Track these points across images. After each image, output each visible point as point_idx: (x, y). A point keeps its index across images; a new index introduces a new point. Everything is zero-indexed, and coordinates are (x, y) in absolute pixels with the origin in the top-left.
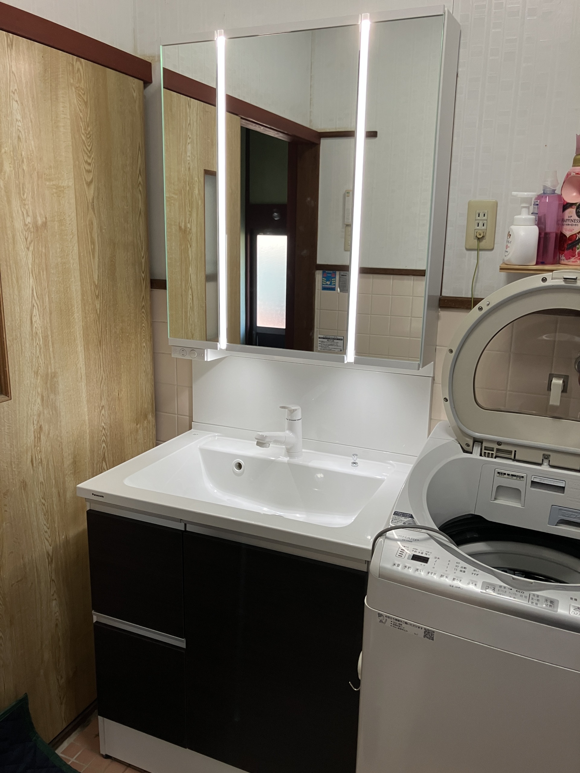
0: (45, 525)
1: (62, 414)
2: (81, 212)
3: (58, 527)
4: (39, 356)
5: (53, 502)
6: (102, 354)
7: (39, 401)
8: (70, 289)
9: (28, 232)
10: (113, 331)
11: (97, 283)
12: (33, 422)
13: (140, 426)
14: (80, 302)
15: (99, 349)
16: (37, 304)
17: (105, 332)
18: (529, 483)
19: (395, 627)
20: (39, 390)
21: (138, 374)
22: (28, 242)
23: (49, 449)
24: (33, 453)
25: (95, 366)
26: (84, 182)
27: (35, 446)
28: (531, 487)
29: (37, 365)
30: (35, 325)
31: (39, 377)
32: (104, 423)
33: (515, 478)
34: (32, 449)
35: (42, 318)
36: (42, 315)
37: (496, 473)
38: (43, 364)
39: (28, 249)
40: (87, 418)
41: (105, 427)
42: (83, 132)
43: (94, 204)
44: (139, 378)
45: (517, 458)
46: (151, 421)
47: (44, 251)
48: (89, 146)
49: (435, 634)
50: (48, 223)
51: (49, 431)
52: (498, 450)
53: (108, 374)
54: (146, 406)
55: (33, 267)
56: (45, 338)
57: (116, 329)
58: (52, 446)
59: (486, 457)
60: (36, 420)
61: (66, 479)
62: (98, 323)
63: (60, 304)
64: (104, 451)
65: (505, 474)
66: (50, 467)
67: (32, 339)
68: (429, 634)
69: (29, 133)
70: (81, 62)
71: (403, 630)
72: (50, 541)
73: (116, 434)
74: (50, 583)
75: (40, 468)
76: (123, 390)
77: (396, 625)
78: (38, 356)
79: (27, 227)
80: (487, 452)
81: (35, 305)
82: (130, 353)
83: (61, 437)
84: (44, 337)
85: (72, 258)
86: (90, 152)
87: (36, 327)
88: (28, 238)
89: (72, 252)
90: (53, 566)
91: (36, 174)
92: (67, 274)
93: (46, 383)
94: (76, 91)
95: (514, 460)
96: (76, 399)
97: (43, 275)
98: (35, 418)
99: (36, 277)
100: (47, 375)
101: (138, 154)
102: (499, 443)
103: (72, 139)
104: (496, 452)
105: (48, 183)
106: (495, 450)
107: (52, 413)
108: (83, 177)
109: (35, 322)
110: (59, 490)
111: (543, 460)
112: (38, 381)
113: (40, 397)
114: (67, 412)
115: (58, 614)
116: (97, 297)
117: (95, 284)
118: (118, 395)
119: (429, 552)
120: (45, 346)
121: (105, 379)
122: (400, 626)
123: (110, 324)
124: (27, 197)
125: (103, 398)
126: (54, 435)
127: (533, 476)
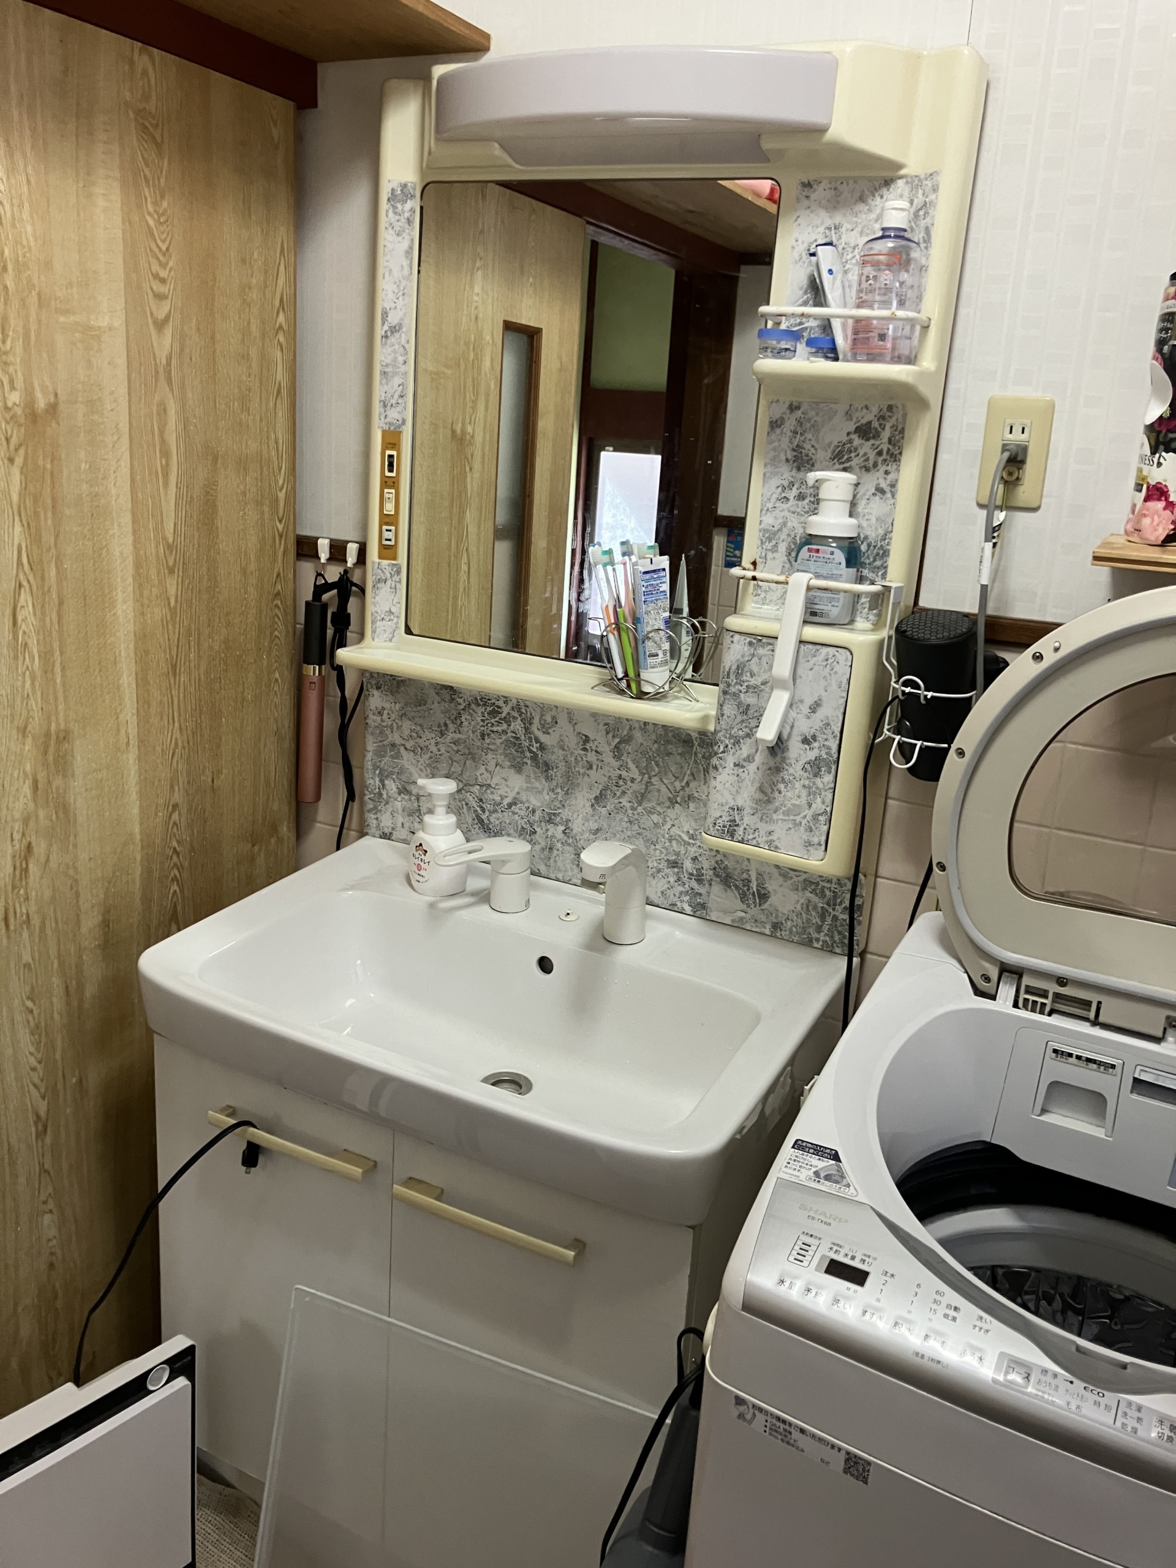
0: (31, 1054)
1: (80, 819)
2: (140, 387)
3: (62, 1059)
4: (30, 695)
5: (52, 1007)
6: (179, 693)
7: (27, 789)
8: (108, 551)
9: (11, 424)
10: (206, 645)
11: (171, 540)
12: (12, 835)
13: (260, 850)
14: (130, 580)
15: (172, 681)
16: (29, 582)
17: (187, 647)
18: (1128, 1083)
19: (775, 1437)
20: (28, 768)
21: (260, 740)
22: (12, 447)
23: (48, 893)
24: (10, 901)
25: (161, 719)
26: (150, 320)
27: (14, 887)
28: (1132, 1092)
29: (25, 713)
30: (24, 627)
31: (29, 740)
32: (178, 842)
33: (1095, 1066)
34: (6, 891)
35: (38, 613)
36: (39, 606)
37: (1049, 1052)
38: (38, 712)
39: (11, 460)
40: (137, 830)
41: (178, 849)
42: (151, 209)
43: (170, 370)
44: (262, 746)
45: (1101, 1019)
46: (286, 838)
47: (49, 466)
48: (163, 241)
49: (871, 1469)
50: (62, 407)
51: (49, 856)
52: (1057, 996)
53: (191, 736)
54: (275, 807)
55: (22, 499)
56: (46, 657)
57: (213, 640)
58: (54, 886)
59: (1027, 1010)
60: (18, 832)
61: (84, 957)
62: (170, 627)
63: (84, 583)
64: (174, 900)
65: (1070, 1055)
66: (49, 932)
67: (16, 658)
68: (856, 1467)
69: (21, 206)
70: (151, 57)
71: (793, 1446)
72: (43, 1090)
73: (203, 866)
74: (40, 1176)
75: (25, 934)
76: (224, 771)
77: (776, 1431)
78: (28, 695)
79: (11, 413)
80: (1031, 998)
81: (25, 583)
82: (243, 693)
83: (75, 868)
84: (43, 655)
85: (115, 484)
86: (164, 255)
87: (24, 632)
88: (11, 437)
89: (114, 472)
90: (48, 1140)
91: (36, 299)
92: (102, 520)
93: (45, 753)
94: (136, 119)
95: (1095, 1023)
96: (113, 788)
97: (46, 519)
98: (17, 828)
99: (29, 524)
100: (48, 735)
101: (279, 264)
102: (1062, 981)
103: (123, 223)
104: (1053, 1001)
105: (62, 319)
106: (1050, 996)
107: (57, 817)
108: (148, 308)
109: (23, 620)
110: (68, 981)
111: (1165, 1029)
112: (27, 748)
113: (29, 782)
114: (93, 815)
115: (54, 1242)
116: (171, 571)
117: (167, 543)
118: (213, 782)
119: (869, 1257)
120: (46, 672)
121: (184, 747)
122: (786, 1436)
123: (199, 630)
124: (11, 348)
125: (176, 788)
126: (59, 864)
127: (1139, 1068)
